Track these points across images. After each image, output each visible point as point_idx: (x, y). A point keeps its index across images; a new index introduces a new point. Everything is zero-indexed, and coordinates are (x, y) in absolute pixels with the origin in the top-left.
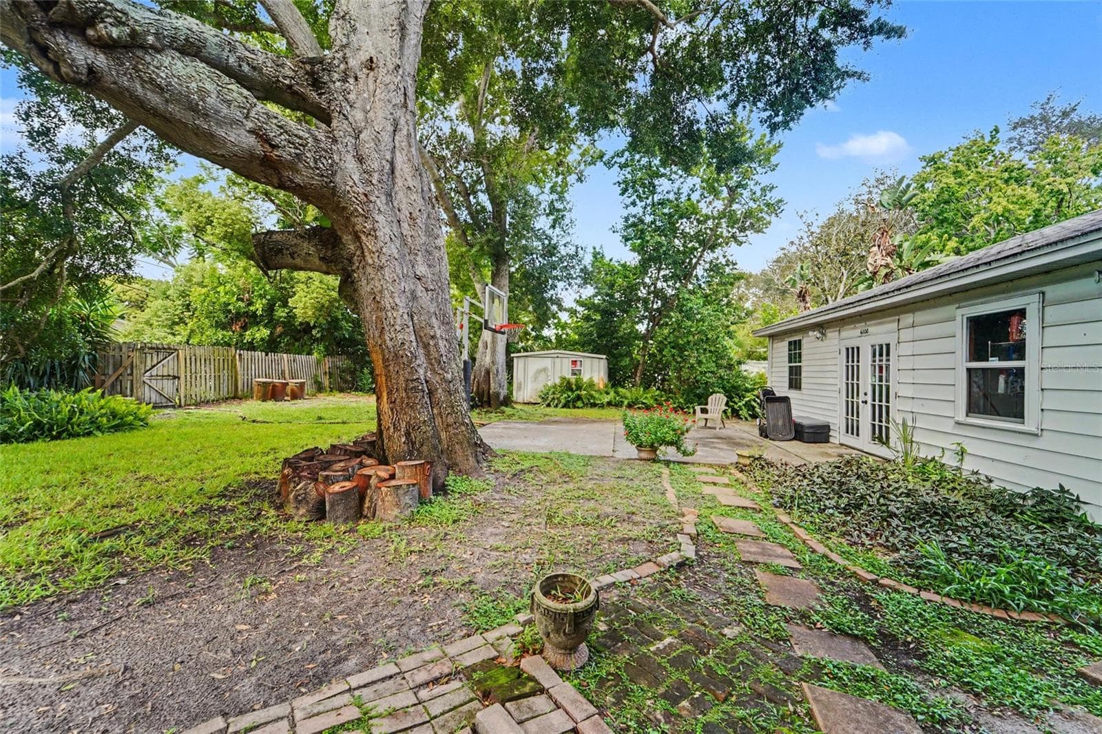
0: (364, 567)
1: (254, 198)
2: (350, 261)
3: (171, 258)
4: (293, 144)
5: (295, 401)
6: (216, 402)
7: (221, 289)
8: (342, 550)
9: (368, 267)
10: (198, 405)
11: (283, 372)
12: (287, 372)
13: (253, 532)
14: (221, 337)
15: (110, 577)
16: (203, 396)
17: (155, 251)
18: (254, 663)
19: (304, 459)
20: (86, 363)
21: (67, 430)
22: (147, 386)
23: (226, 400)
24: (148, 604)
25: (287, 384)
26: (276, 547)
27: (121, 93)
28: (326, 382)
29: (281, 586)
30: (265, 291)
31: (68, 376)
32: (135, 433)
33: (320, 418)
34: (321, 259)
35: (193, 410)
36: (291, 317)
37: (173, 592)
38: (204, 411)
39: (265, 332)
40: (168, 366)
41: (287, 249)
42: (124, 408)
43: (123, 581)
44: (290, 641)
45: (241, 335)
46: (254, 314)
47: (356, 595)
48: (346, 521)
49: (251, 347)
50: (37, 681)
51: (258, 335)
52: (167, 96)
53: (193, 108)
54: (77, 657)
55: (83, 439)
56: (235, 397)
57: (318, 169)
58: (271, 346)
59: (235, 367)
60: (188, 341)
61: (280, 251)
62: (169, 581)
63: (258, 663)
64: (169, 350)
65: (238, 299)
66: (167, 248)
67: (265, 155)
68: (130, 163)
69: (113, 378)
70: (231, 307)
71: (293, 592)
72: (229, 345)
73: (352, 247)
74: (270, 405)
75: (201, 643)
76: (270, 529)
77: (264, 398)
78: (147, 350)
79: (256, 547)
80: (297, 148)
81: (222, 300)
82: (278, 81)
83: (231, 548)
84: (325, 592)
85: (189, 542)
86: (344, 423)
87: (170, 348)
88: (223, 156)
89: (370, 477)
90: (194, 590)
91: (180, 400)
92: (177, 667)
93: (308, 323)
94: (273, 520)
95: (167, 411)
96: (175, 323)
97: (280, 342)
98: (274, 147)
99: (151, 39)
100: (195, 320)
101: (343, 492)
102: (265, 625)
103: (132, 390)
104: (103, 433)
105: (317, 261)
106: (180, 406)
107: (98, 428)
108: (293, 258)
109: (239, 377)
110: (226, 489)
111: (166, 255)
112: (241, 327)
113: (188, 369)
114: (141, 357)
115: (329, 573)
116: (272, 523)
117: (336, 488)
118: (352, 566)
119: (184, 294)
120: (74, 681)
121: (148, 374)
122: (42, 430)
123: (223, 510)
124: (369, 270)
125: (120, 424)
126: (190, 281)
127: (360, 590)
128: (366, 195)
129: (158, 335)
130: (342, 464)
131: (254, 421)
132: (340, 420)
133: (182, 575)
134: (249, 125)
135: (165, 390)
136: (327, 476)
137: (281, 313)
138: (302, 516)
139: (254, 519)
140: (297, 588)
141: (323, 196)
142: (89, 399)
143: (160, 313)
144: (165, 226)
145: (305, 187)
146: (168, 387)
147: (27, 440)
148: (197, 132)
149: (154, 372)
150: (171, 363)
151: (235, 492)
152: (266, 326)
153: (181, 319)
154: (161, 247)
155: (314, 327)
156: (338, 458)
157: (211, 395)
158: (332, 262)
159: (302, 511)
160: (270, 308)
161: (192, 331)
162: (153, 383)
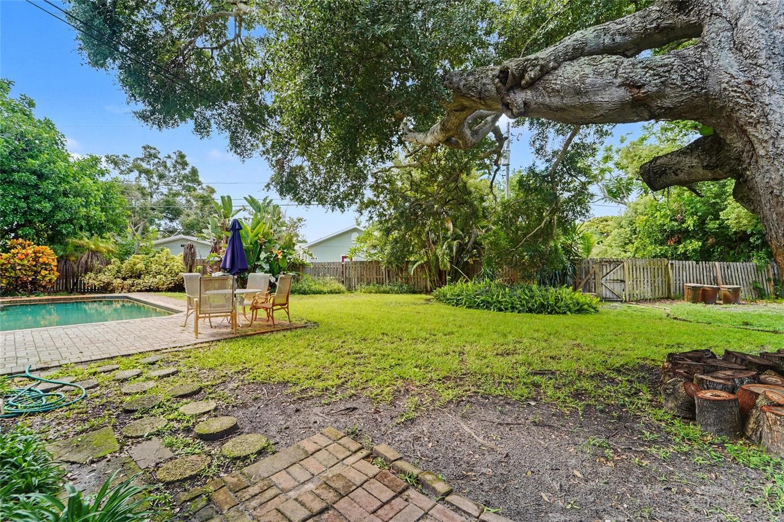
0: (716, 490)
1: (685, 135)
2: (739, 160)
3: (625, 200)
4: (658, 75)
5: (728, 305)
6: (653, 300)
7: (658, 213)
8: (699, 460)
9: (760, 160)
10: (638, 301)
11: (715, 279)
12: (720, 278)
13: (624, 406)
14: (659, 251)
15: (528, 398)
16: (642, 295)
17: (615, 197)
18: (569, 506)
19: (690, 358)
20: (570, 273)
21: (555, 309)
22: (604, 287)
23: (660, 299)
24: (535, 423)
25: (719, 289)
26: (636, 426)
27: (539, 108)
28: (769, 288)
29: (622, 460)
30: (696, 209)
31: (560, 279)
32: (588, 315)
33: (746, 324)
34: (705, 168)
35: (634, 306)
36: (723, 227)
37: (551, 423)
38: (641, 306)
39: (696, 244)
40: (617, 274)
41: (670, 169)
42: (584, 299)
43: (533, 403)
44: (604, 510)
45: (676, 249)
46: (687, 230)
47: (692, 513)
48: (719, 432)
49: (685, 257)
50: (475, 436)
51: (690, 248)
52: (562, 94)
53: (578, 92)
54: (494, 434)
55: (561, 316)
56: (668, 298)
57: (686, 84)
58: (705, 255)
59: (668, 273)
60: (634, 256)
61: (664, 172)
62: (553, 415)
63: (572, 508)
64: (617, 263)
65: (671, 220)
66: (623, 193)
67: (634, 99)
68: (584, 147)
69: (585, 281)
70: (665, 227)
71: (629, 471)
72: (666, 257)
73: (739, 144)
74: (700, 307)
75: (548, 467)
76: (639, 408)
77: (695, 301)
78: (603, 263)
79: (620, 418)
80: (662, 77)
81: (658, 223)
82: (647, 29)
83: (602, 411)
84: (659, 488)
85: (578, 395)
86: (775, 332)
87: (618, 261)
88: (602, 115)
89: (757, 395)
90: (563, 429)
91: (625, 297)
92: (529, 473)
93: (745, 232)
94: (644, 402)
95: (615, 304)
96: (626, 244)
97: (713, 252)
98: (639, 87)
99: (551, 64)
100: (639, 240)
101: (714, 400)
102: (593, 483)
103: (595, 289)
104: (571, 313)
105: (701, 171)
106: (626, 301)
107: (570, 310)
108: (677, 175)
109: (672, 281)
110: (622, 366)
111: (622, 199)
112: (675, 243)
113: (631, 275)
114: (599, 267)
115: (672, 473)
116: (643, 405)
117: (708, 394)
118: (703, 482)
119: (631, 223)
120: (485, 447)
121: (604, 278)
122: (543, 309)
123: (612, 381)
124: (762, 162)
125: (580, 310)
126: (636, 212)
127: (696, 511)
128: (749, 82)
129: (615, 253)
130: (729, 373)
131: (675, 318)
132: (771, 329)
133: (562, 415)
134: (619, 81)
135: (616, 290)
136: (702, 379)
137: (712, 225)
138: (671, 409)
139: (629, 397)
140: (635, 470)
141: (696, 107)
142: (566, 292)
143: (616, 238)
144: (621, 179)
145: (675, 107)
146: (617, 288)
147: (539, 313)
148: (584, 107)
149: (608, 277)
150: (619, 271)
151: (628, 370)
152: (699, 240)
153: (630, 240)
154: (619, 194)
155: (752, 235)
156: (730, 366)
157: (649, 295)
158: (717, 167)
159: (670, 405)
160: (702, 222)
161: (637, 248)
162: (608, 285)
